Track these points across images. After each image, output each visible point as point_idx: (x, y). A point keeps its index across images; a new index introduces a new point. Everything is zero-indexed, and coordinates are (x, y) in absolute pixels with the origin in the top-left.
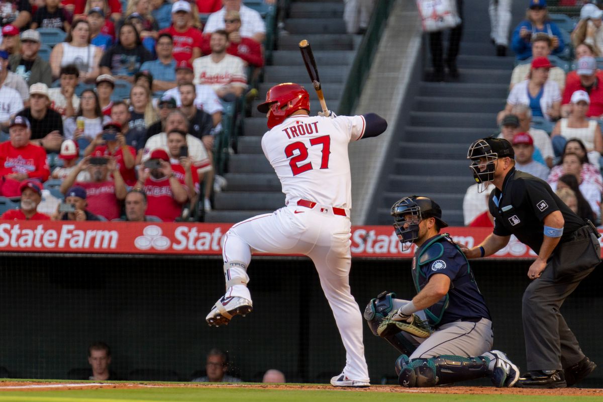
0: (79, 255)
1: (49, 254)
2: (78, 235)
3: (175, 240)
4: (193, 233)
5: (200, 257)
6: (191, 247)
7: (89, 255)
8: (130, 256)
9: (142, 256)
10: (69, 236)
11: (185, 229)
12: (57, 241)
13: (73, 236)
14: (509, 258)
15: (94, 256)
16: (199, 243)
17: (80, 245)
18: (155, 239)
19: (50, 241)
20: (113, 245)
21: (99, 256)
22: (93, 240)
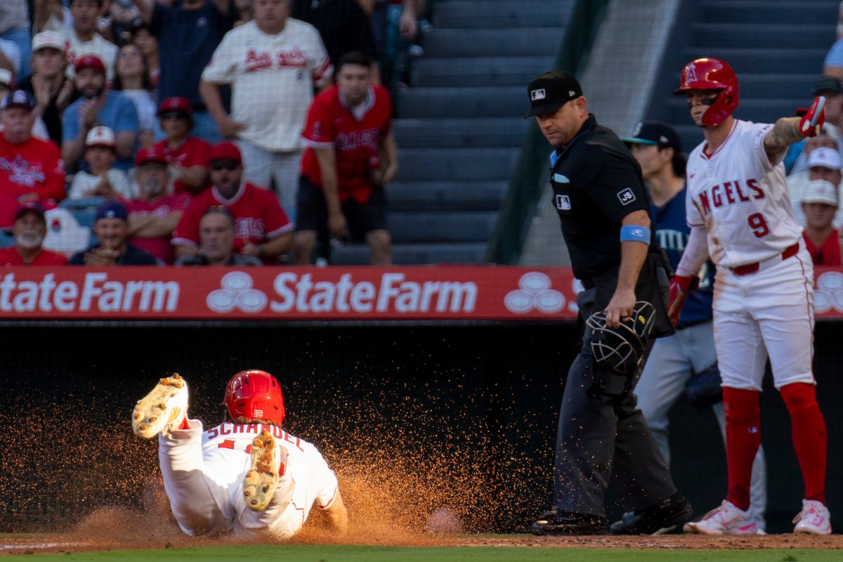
0: (114, 324)
1: (64, 322)
2: (111, 290)
3: (274, 297)
4: (305, 284)
5: (316, 323)
6: (302, 307)
7: (130, 324)
8: (199, 324)
9: (218, 324)
10: (98, 292)
11: (291, 277)
12: (78, 301)
13: (105, 292)
14: (831, 317)
15: (139, 324)
16: (315, 299)
17: (116, 306)
18: (240, 294)
19: (67, 301)
20: (172, 306)
21: (147, 324)
22: (137, 297)
